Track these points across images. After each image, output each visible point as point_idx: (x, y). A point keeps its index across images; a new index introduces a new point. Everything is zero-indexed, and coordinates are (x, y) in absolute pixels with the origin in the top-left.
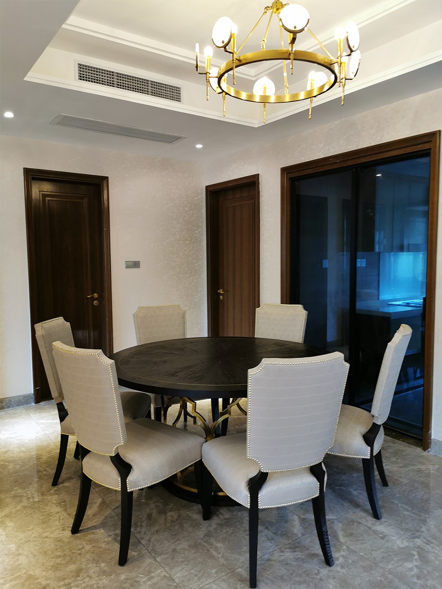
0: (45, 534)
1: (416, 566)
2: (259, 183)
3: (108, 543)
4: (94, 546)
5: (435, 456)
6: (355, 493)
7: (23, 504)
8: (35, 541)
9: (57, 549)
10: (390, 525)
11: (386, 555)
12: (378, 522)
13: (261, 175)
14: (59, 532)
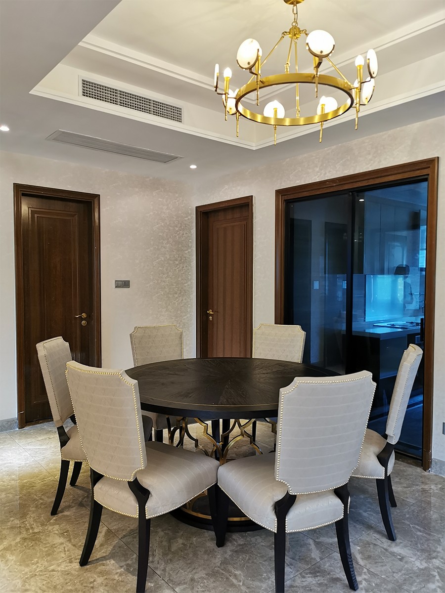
0: (52, 568)
1: (439, 587)
2: (252, 205)
3: (121, 575)
4: (106, 579)
5: (436, 475)
6: (365, 514)
7: (22, 536)
8: (41, 575)
9: (67, 583)
10: (406, 546)
11: (407, 577)
12: (393, 544)
13: (255, 197)
14: (66, 565)
